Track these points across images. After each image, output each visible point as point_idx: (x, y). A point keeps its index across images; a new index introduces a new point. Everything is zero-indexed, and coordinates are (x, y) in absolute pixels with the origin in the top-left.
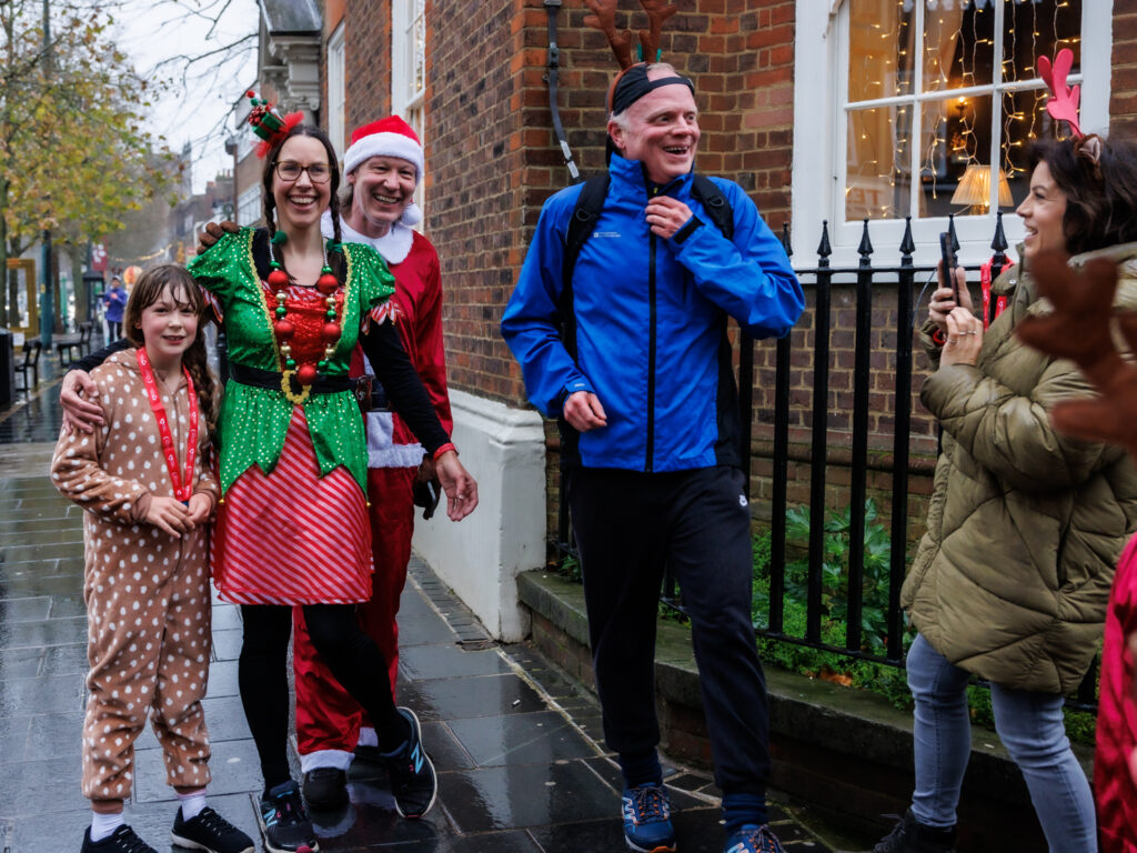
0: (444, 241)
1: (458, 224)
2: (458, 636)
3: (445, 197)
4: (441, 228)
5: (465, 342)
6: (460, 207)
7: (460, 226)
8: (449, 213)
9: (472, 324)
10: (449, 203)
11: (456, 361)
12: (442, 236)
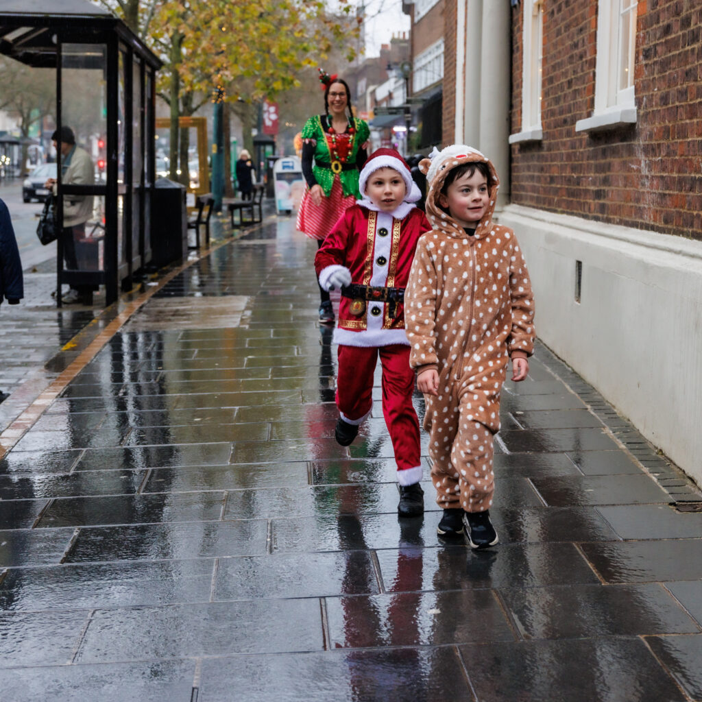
0: (660, 72)
1: (677, 52)
2: (670, 496)
3: (661, 24)
4: (655, 59)
5: (681, 181)
6: (680, 33)
7: (679, 54)
8: (666, 42)
9: (691, 161)
10: (667, 30)
11: (669, 203)
12: (657, 68)
